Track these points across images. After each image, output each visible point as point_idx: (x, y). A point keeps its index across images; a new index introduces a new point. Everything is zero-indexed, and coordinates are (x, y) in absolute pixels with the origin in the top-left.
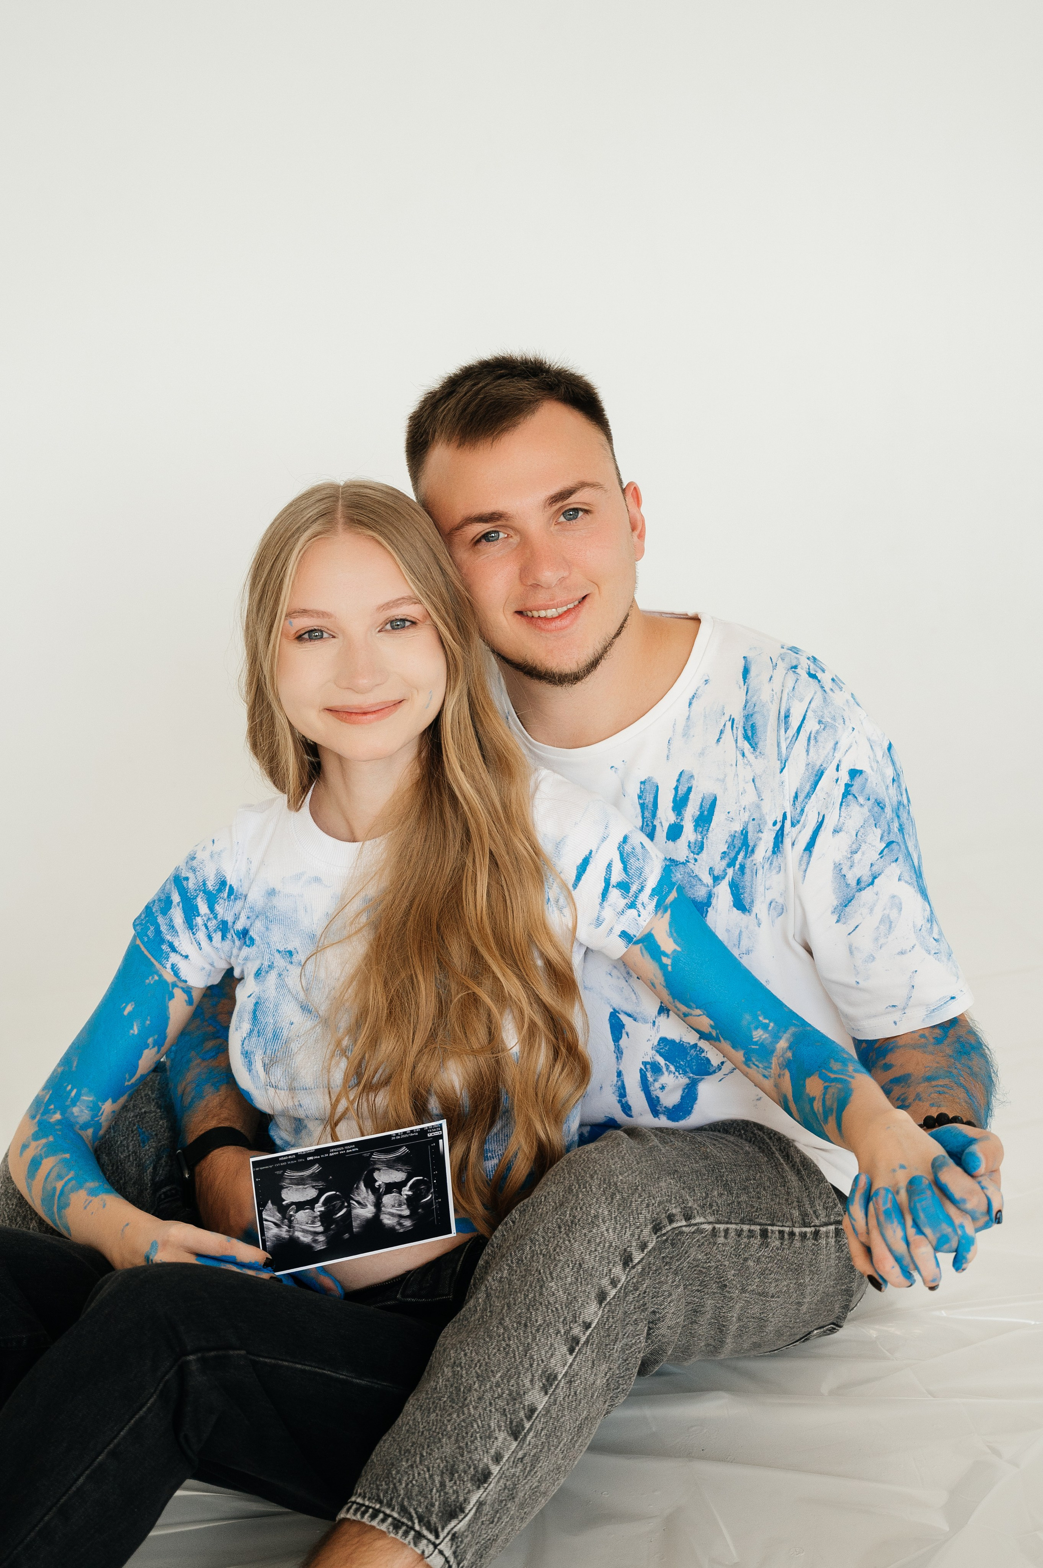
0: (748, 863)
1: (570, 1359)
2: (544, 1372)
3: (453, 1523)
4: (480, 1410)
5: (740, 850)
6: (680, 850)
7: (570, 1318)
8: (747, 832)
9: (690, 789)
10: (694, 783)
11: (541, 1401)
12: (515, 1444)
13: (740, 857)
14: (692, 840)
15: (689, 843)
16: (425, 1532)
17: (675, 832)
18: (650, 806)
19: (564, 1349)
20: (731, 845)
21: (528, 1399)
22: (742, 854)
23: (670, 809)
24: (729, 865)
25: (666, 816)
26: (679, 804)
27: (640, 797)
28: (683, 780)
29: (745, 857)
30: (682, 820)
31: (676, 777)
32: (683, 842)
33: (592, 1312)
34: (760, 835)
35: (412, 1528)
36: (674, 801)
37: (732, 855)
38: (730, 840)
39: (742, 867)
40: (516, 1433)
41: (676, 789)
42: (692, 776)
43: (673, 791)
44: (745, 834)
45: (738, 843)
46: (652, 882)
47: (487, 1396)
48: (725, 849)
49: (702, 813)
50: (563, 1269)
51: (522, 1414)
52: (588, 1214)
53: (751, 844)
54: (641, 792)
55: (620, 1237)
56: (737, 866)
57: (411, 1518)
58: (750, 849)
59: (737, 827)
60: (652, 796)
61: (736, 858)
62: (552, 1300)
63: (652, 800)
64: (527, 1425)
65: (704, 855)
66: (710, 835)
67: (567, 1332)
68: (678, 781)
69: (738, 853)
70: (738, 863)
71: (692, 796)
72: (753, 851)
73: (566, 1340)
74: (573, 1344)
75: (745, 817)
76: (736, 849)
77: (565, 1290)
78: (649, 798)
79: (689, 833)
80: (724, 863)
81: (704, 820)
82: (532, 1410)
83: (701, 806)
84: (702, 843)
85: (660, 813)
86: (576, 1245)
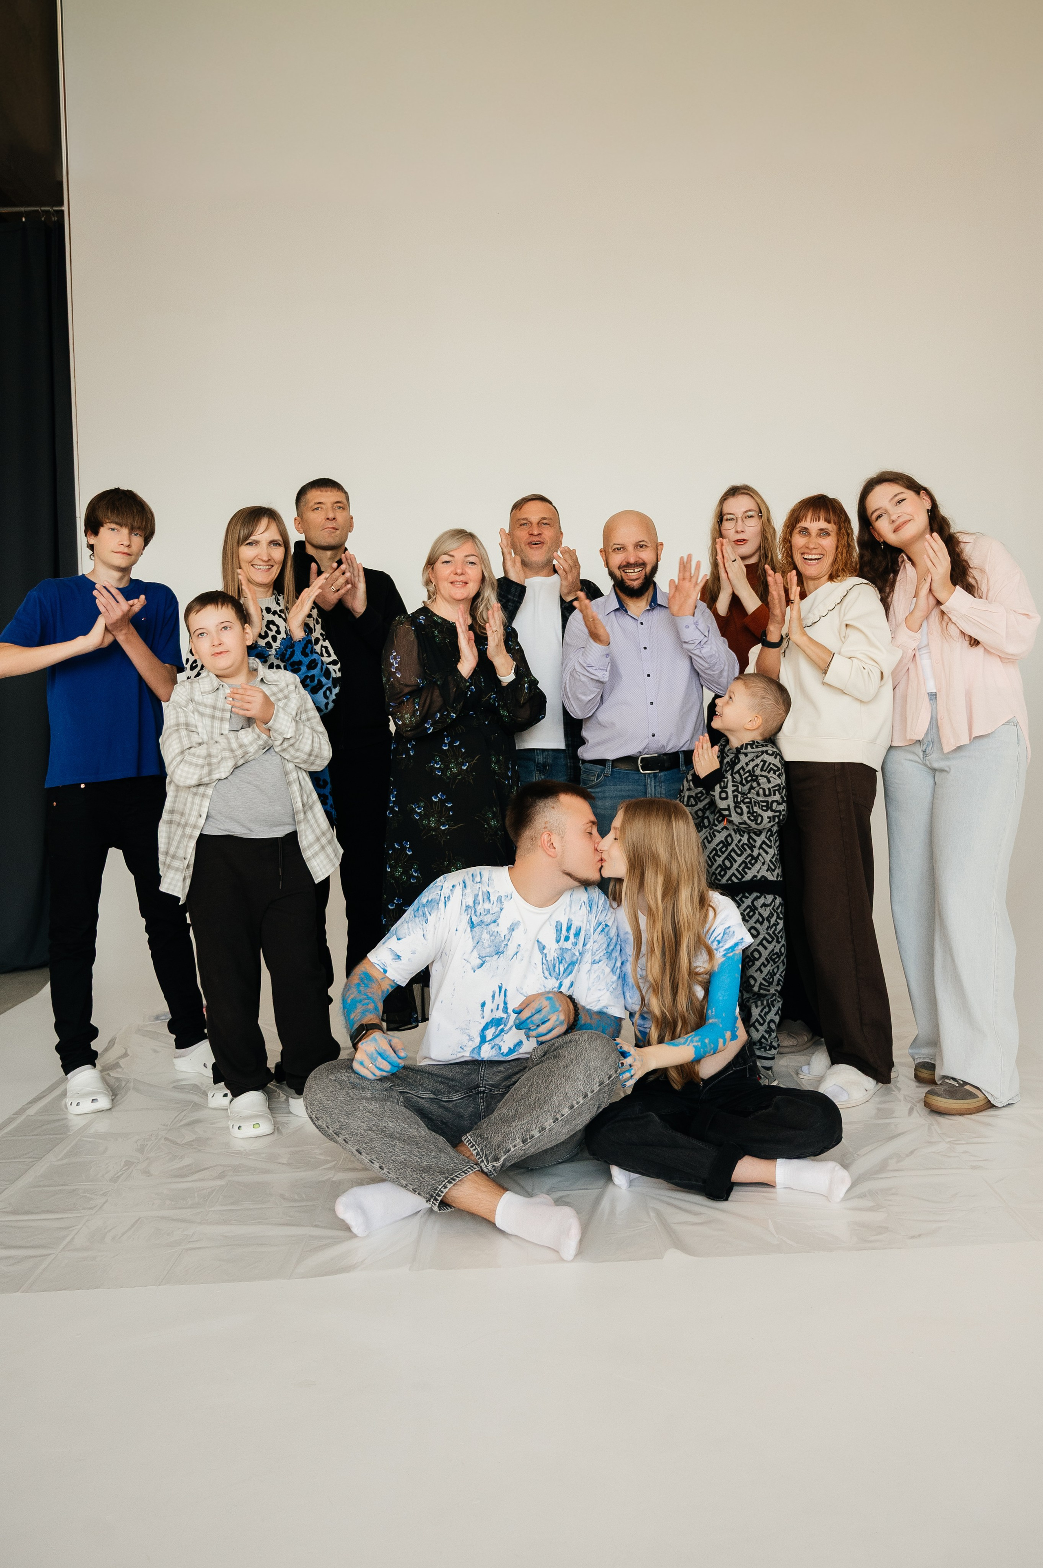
1: (553, 1124)
2: (541, 1126)
3: (495, 1163)
4: (514, 1130)
6: (568, 945)
7: (557, 1111)
9: (572, 924)
11: (537, 1135)
12: (522, 1144)
16: (485, 1161)
19: (552, 1121)
21: (532, 1133)
30: (569, 934)
32: (570, 942)
33: (566, 1111)
35: (482, 1158)
36: (567, 928)
40: (524, 1141)
46: (727, 946)
47: (519, 1127)
49: (576, 932)
50: (560, 1093)
51: (528, 1137)
52: (575, 1076)
55: (584, 1088)
57: (483, 1154)
62: (553, 1103)
64: (529, 1141)
67: (554, 1116)
71: (572, 927)
73: (553, 1118)
74: (556, 1120)
77: (559, 1101)
82: (533, 1137)
86: (567, 1086)
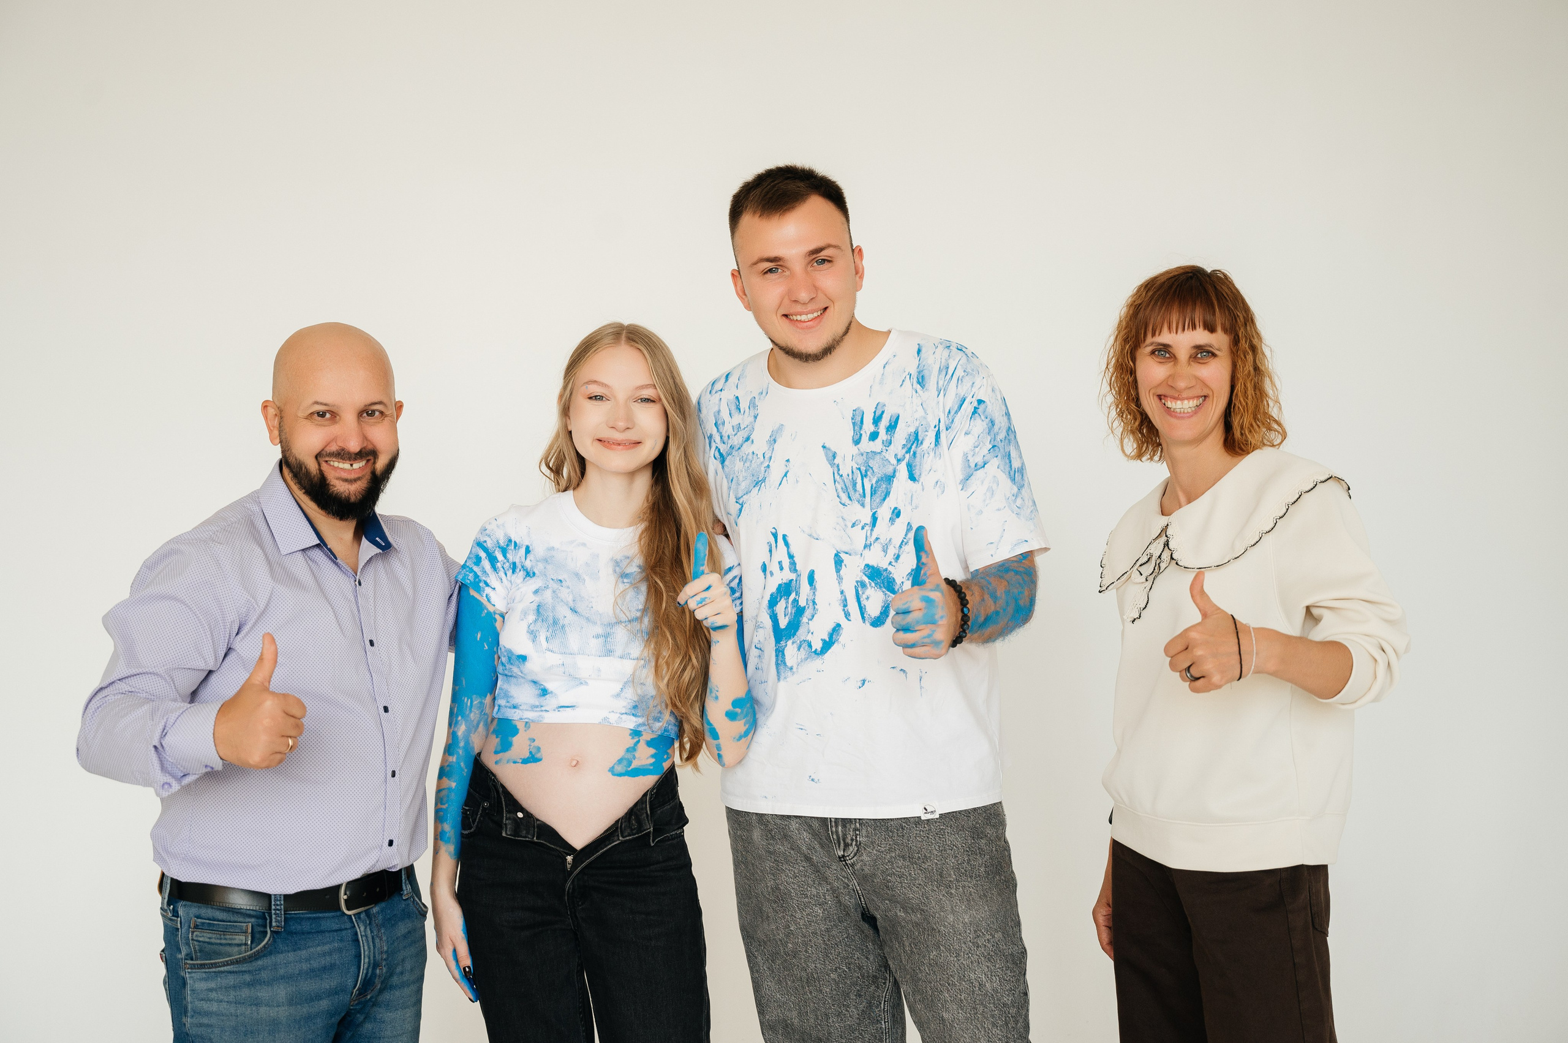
0: (919, 451)
5: (914, 442)
6: (877, 446)
8: (918, 432)
9: (883, 412)
10: (886, 409)
13: (913, 447)
14: (885, 439)
15: (883, 441)
17: (874, 436)
18: (859, 423)
20: (908, 440)
22: (915, 445)
23: (871, 423)
24: (907, 452)
25: (868, 427)
26: (877, 420)
27: (852, 419)
28: (879, 407)
29: (917, 447)
30: (878, 429)
31: (875, 406)
32: (879, 441)
34: (926, 433)
36: (874, 419)
37: (909, 446)
38: (907, 437)
39: (915, 453)
41: (875, 412)
42: (885, 405)
43: (873, 414)
44: (916, 434)
45: (912, 438)
48: (905, 443)
49: (891, 424)
53: (920, 438)
54: (853, 415)
56: (912, 453)
58: (920, 442)
59: (912, 430)
60: (860, 417)
61: (911, 448)
63: (860, 420)
65: (892, 447)
66: (896, 435)
68: (876, 408)
69: (912, 444)
70: (912, 451)
71: (884, 415)
72: (922, 443)
75: (917, 424)
76: (911, 442)
78: (858, 419)
79: (883, 435)
80: (904, 451)
81: (892, 427)
83: (890, 420)
84: (891, 440)
85: (865, 426)
